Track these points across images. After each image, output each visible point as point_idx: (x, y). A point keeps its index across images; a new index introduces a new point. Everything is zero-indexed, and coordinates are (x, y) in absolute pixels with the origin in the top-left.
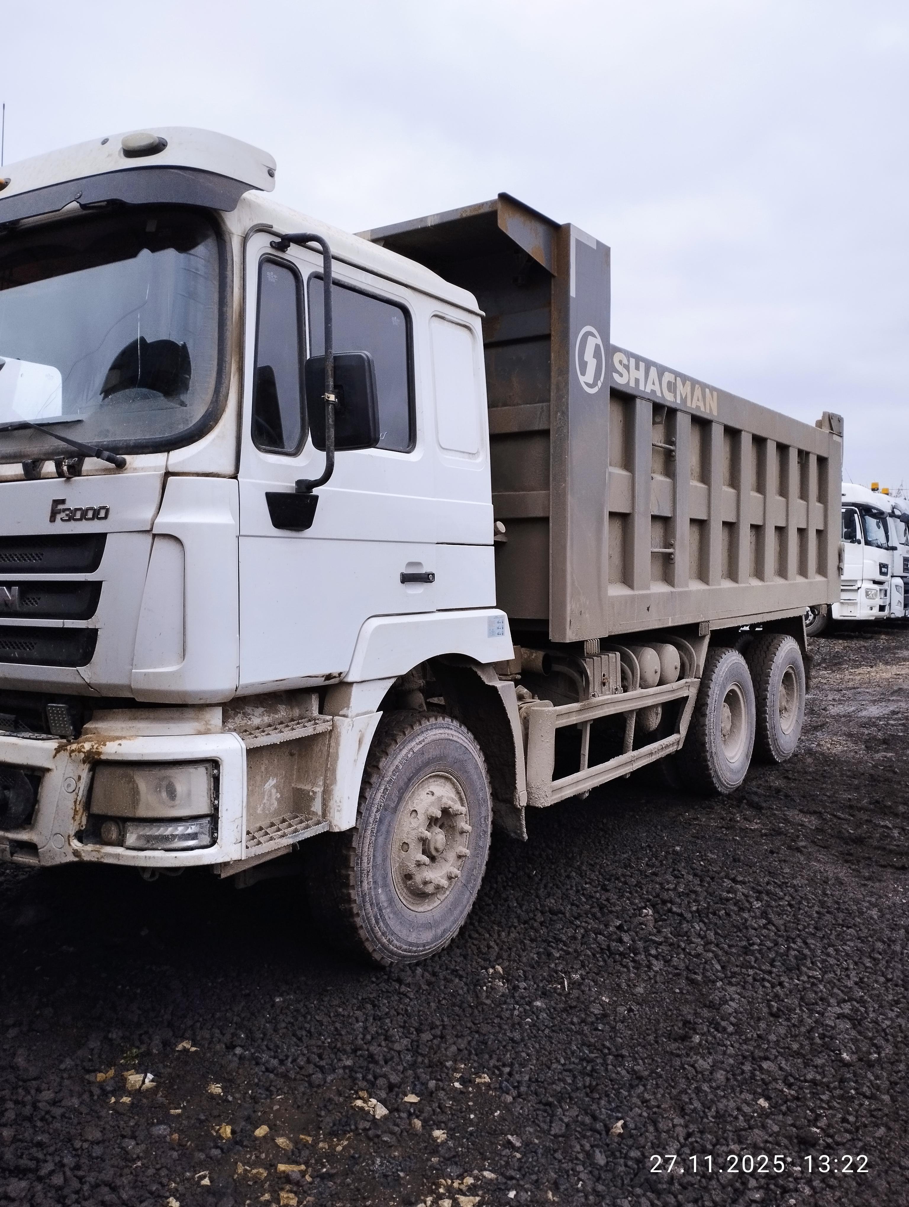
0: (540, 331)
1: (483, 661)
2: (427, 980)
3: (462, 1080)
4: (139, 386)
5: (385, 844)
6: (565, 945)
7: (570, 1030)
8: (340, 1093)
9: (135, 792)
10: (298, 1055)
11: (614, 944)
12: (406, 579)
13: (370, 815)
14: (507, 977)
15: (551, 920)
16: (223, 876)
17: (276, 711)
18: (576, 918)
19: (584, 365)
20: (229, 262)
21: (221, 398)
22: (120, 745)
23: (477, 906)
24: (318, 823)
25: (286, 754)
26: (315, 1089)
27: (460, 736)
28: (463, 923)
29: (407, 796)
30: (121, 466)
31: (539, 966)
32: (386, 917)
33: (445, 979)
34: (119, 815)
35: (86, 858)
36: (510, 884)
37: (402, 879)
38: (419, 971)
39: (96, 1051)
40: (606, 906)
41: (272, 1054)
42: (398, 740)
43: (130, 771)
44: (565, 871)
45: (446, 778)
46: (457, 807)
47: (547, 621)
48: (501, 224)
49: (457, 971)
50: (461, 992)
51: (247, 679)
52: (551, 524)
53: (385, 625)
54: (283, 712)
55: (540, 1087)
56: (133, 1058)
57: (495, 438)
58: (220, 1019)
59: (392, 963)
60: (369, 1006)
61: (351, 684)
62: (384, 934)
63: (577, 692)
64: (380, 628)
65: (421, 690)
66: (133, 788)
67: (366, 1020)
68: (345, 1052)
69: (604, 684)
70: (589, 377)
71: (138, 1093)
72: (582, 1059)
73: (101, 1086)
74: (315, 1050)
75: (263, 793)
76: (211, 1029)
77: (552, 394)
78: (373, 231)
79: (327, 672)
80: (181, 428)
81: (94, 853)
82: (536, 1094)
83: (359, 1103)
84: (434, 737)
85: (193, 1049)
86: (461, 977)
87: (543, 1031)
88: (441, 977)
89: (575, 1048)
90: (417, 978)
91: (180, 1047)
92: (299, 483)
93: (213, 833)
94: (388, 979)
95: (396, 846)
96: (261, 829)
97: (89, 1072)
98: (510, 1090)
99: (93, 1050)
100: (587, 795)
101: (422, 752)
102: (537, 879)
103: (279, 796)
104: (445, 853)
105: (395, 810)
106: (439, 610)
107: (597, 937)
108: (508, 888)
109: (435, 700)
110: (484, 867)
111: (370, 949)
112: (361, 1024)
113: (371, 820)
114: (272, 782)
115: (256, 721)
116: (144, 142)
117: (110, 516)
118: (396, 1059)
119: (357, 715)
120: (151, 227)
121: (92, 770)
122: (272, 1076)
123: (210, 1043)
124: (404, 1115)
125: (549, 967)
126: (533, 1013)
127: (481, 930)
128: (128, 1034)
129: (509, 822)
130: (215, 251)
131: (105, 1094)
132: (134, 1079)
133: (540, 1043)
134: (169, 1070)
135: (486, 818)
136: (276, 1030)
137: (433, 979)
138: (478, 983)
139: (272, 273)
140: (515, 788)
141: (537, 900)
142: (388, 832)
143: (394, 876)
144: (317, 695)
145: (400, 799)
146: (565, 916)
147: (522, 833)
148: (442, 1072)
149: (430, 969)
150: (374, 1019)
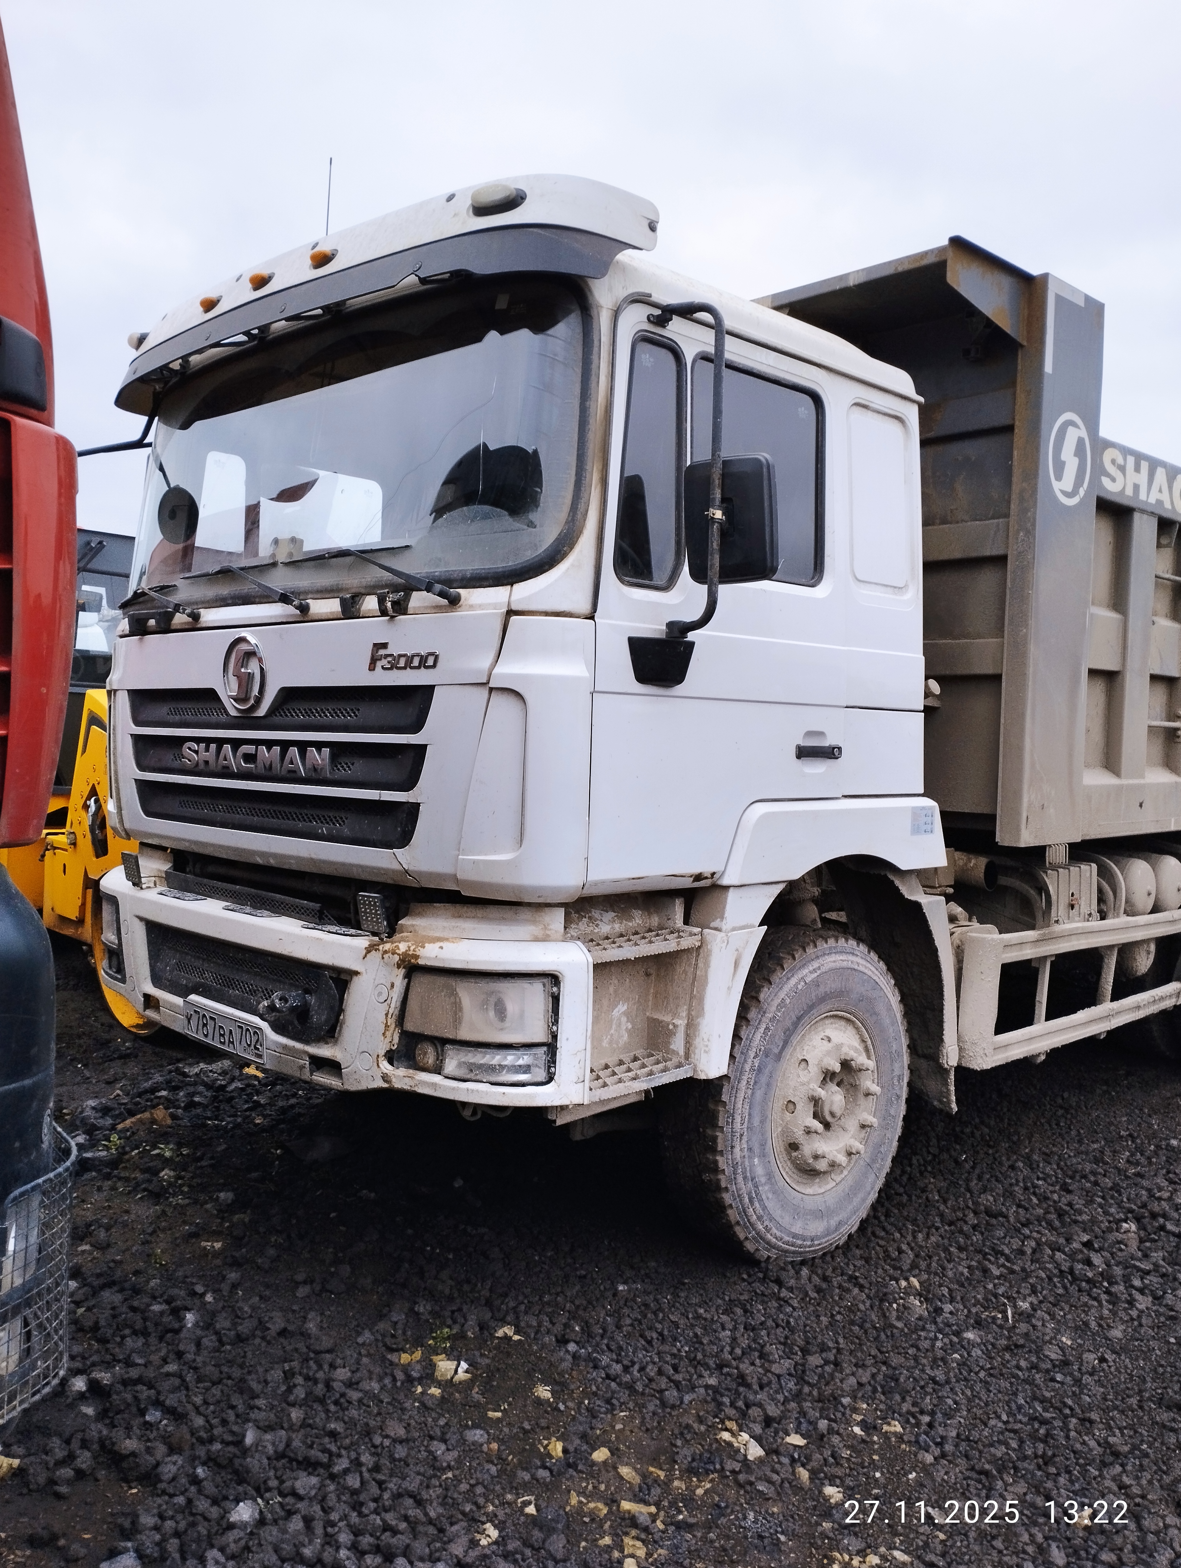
0: (1000, 420)
1: (903, 866)
2: (815, 1286)
3: (863, 1424)
4: (480, 503)
5: (765, 1100)
6: (1008, 1261)
7: (1016, 1377)
8: (701, 1420)
9: (457, 1007)
10: (647, 1363)
11: (1080, 1266)
12: (803, 753)
13: (745, 1061)
14: (925, 1295)
15: (988, 1223)
16: (559, 1122)
17: (630, 918)
18: (1023, 1225)
19: (1060, 467)
20: (596, 343)
21: (579, 516)
22: (441, 948)
23: (883, 1195)
24: (679, 1066)
25: (641, 973)
26: (668, 1410)
27: (869, 965)
28: (864, 1216)
29: (795, 1040)
30: (454, 602)
31: (970, 1284)
32: (764, 1197)
33: (840, 1287)
34: (437, 1034)
35: (398, 1084)
36: (929, 1169)
37: (786, 1150)
38: (805, 1272)
39: (400, 1326)
40: (1066, 1212)
41: (615, 1357)
42: (785, 966)
43: (452, 981)
44: (1008, 1159)
45: (848, 1020)
46: (861, 1059)
47: (992, 818)
48: (951, 279)
49: (856, 1278)
50: (862, 1307)
51: (595, 876)
52: (1004, 684)
53: (774, 813)
54: (638, 919)
55: (973, 1448)
56: (445, 1340)
57: (930, 567)
58: (548, 1303)
59: (769, 1257)
60: (739, 1311)
61: (727, 888)
62: (759, 1218)
63: (1033, 916)
64: (766, 816)
65: (815, 901)
66: (455, 1003)
67: (735, 1328)
68: (707, 1367)
69: (1072, 907)
70: (1067, 482)
71: (449, 1384)
72: (1033, 1419)
73: (406, 1369)
74: (668, 1358)
75: (611, 1021)
76: (537, 1316)
77: (1012, 506)
78: (774, 296)
79: (696, 871)
80: (529, 555)
81: (407, 1080)
82: (967, 1456)
83: (726, 1436)
84: (833, 965)
85: (516, 1338)
86: (861, 1287)
87: (977, 1373)
88: (835, 1284)
89: (1023, 1402)
90: (803, 1282)
91: (500, 1333)
92: (670, 625)
93: (549, 1067)
94: (764, 1278)
95: (779, 1105)
96: (607, 1067)
97: (392, 1350)
98: (929, 1446)
99: (396, 1323)
100: (1043, 1057)
101: (816, 983)
102: (967, 1166)
103: (630, 1026)
104: (843, 1120)
105: (779, 1057)
106: (845, 797)
107: (1054, 1255)
108: (928, 1175)
109: (833, 916)
110: (895, 1144)
111: (742, 1236)
112: (728, 1333)
113: (747, 1067)
114: (622, 1008)
115: (605, 928)
116: (498, 196)
117: (439, 664)
118: (775, 1386)
119: (734, 929)
120: (502, 303)
121: (408, 976)
122: (613, 1385)
123: (536, 1333)
124: (786, 1460)
125: (985, 1288)
126: (963, 1347)
127: (889, 1227)
128: (437, 1308)
129: (931, 1086)
130: (579, 330)
131: (410, 1380)
132: (445, 1366)
133: (972, 1390)
134: (487, 1361)
135: (900, 1078)
136: (619, 1327)
137: (824, 1286)
138: (883, 1298)
139: (649, 355)
140: (942, 1040)
141: (968, 1195)
142: (768, 1085)
143: (777, 1145)
144: (682, 899)
145: (786, 1043)
146: (1008, 1221)
147: (949, 1102)
148: (836, 1410)
149: (820, 1271)
150: (745, 1328)
